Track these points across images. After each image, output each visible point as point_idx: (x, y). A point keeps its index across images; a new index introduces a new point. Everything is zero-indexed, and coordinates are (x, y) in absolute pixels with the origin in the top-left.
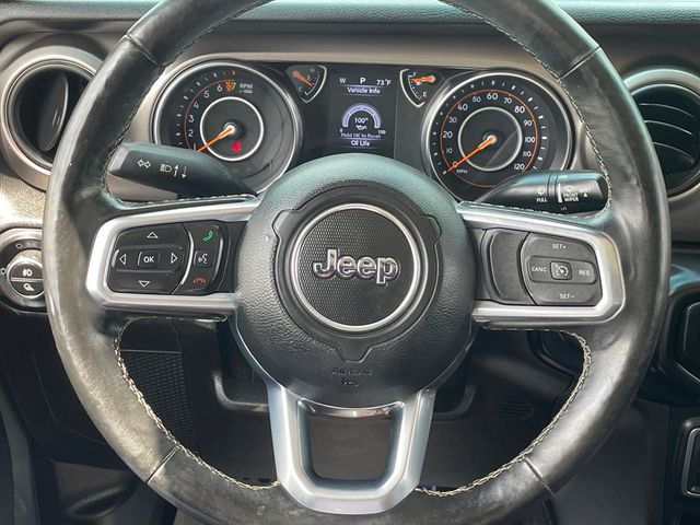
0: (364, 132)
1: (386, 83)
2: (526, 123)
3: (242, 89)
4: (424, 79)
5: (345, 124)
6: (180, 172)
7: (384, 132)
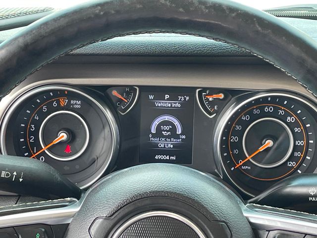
0: (169, 137)
1: (185, 99)
2: (296, 130)
3: (73, 105)
4: (215, 96)
5: (153, 131)
6: (18, 177)
7: (184, 137)
